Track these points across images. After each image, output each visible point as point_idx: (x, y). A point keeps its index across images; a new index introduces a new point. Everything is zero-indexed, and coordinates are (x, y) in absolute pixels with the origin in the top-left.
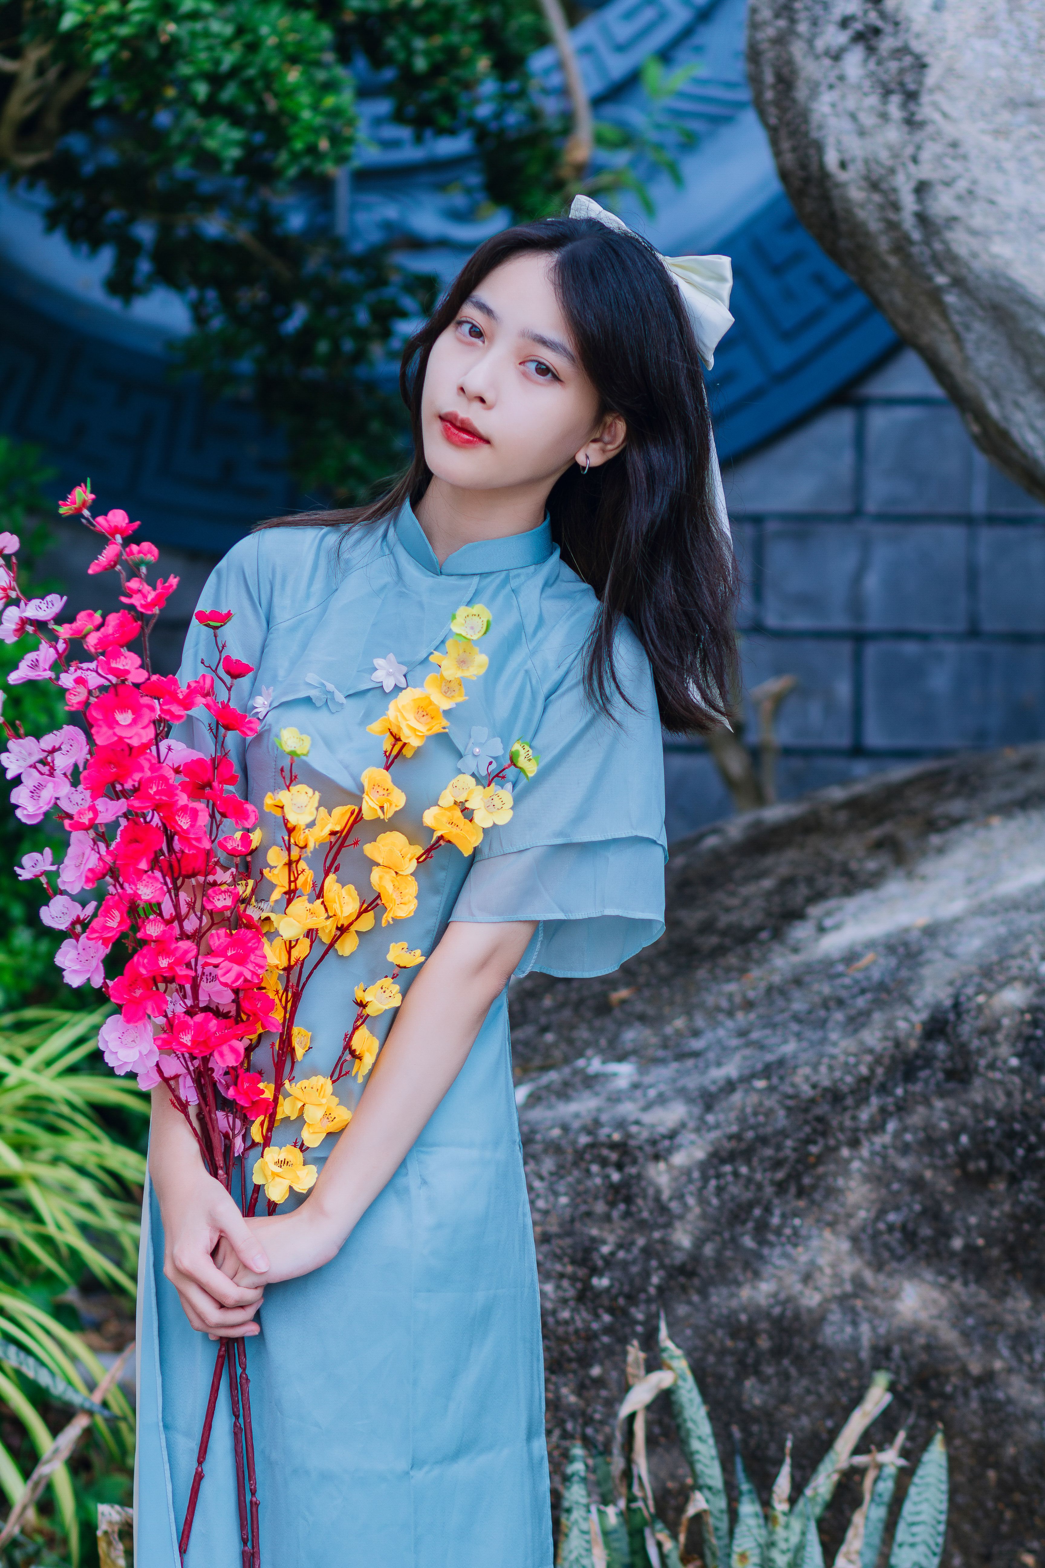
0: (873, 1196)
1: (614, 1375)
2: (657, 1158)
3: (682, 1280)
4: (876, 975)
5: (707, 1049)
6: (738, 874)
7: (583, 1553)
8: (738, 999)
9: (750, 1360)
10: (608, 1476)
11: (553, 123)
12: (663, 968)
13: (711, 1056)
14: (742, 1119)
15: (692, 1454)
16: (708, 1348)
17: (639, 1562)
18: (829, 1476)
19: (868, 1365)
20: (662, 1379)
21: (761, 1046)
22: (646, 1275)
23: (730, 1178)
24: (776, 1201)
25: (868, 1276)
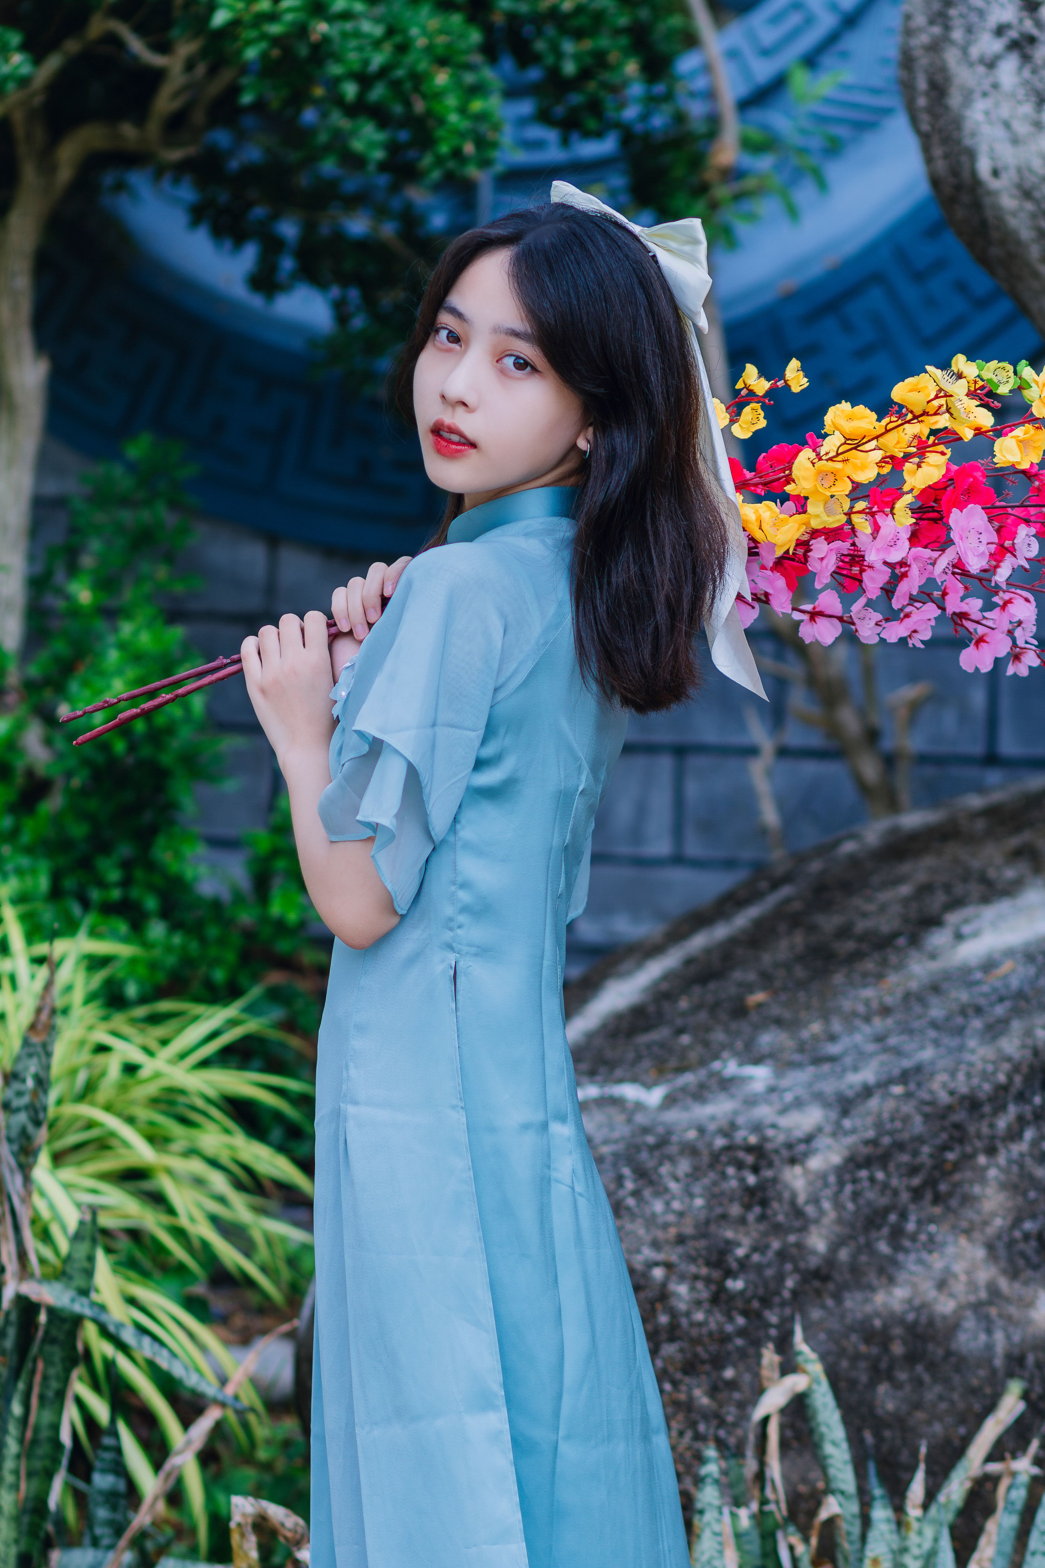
0: (1010, 1204)
1: (747, 1378)
2: (793, 1161)
3: (816, 1284)
4: (1014, 983)
5: (845, 1053)
6: (876, 880)
7: (716, 1554)
8: (875, 1005)
9: (883, 1365)
10: (741, 1479)
11: (698, 126)
12: (800, 972)
13: (848, 1060)
14: (879, 1125)
15: (825, 1458)
16: (842, 1352)
17: (770, 1564)
18: (962, 1483)
19: (1001, 1374)
20: (797, 1383)
21: (898, 1052)
22: (780, 1278)
23: (866, 1184)
24: (912, 1207)
25: (1003, 1284)
